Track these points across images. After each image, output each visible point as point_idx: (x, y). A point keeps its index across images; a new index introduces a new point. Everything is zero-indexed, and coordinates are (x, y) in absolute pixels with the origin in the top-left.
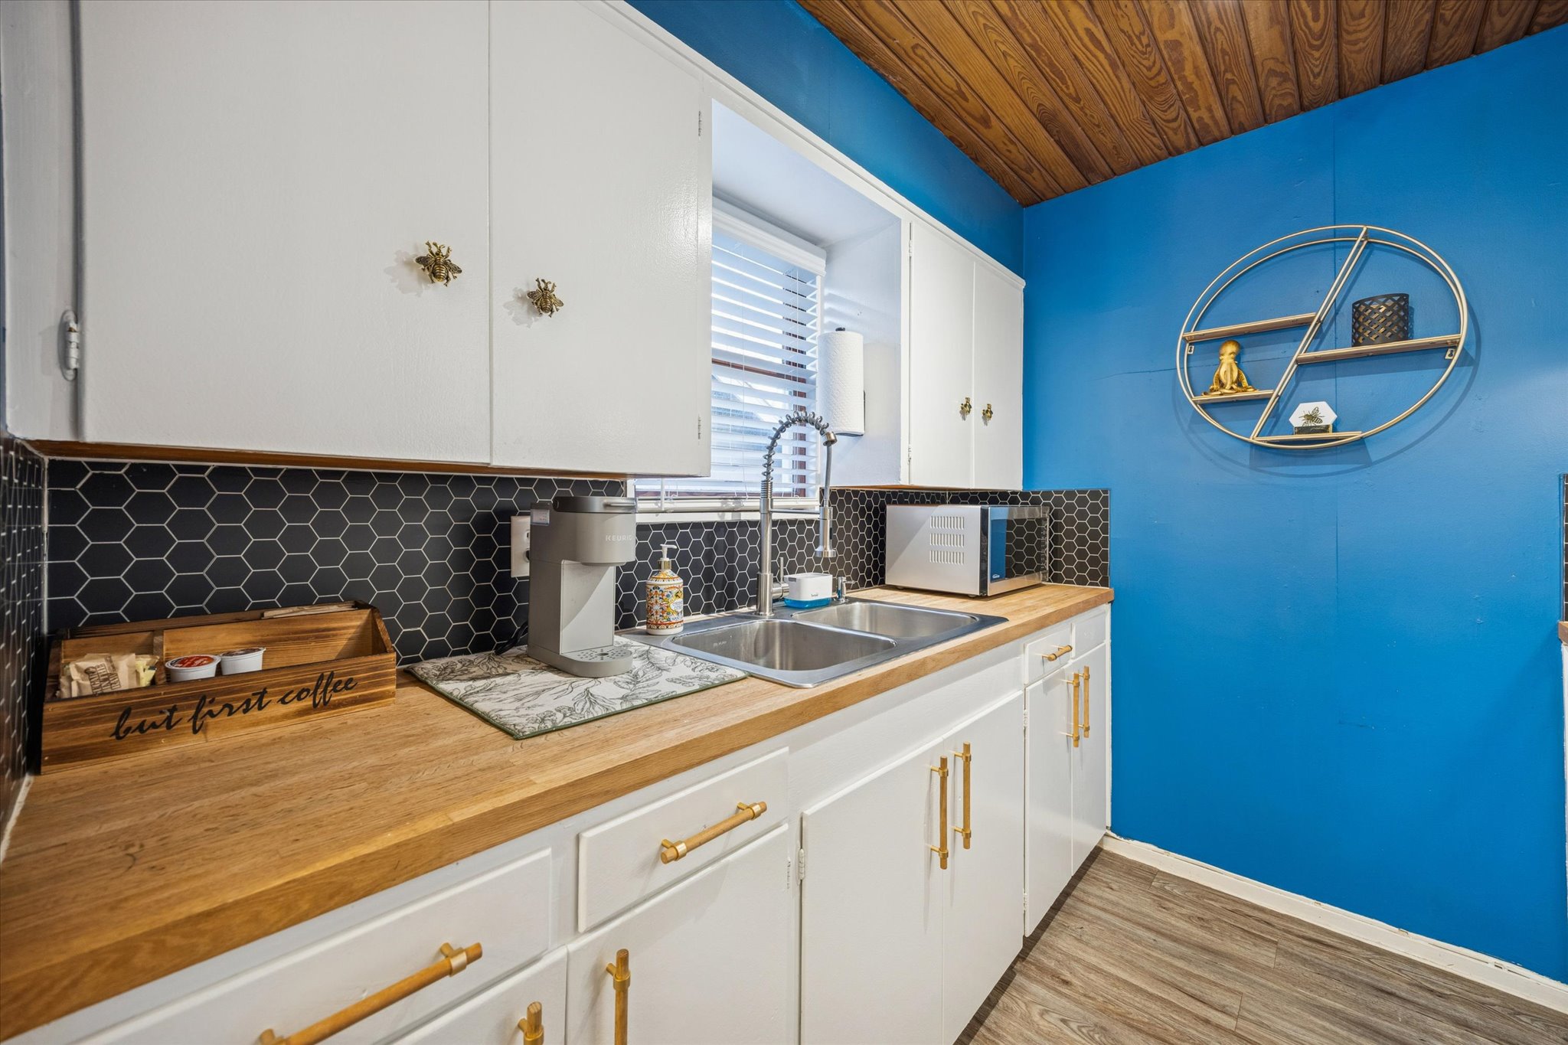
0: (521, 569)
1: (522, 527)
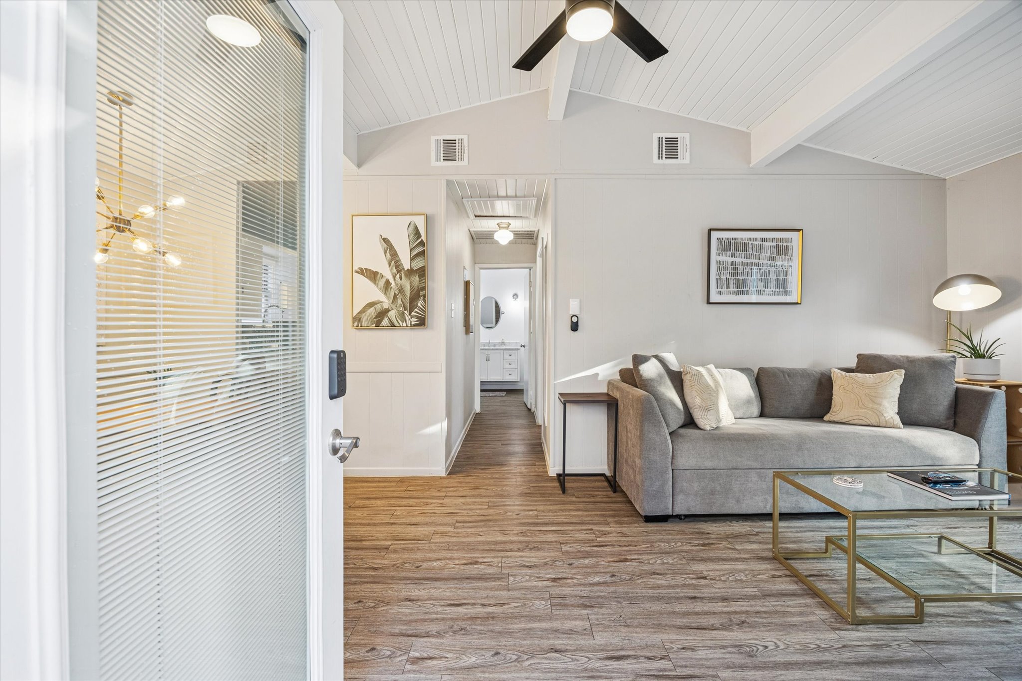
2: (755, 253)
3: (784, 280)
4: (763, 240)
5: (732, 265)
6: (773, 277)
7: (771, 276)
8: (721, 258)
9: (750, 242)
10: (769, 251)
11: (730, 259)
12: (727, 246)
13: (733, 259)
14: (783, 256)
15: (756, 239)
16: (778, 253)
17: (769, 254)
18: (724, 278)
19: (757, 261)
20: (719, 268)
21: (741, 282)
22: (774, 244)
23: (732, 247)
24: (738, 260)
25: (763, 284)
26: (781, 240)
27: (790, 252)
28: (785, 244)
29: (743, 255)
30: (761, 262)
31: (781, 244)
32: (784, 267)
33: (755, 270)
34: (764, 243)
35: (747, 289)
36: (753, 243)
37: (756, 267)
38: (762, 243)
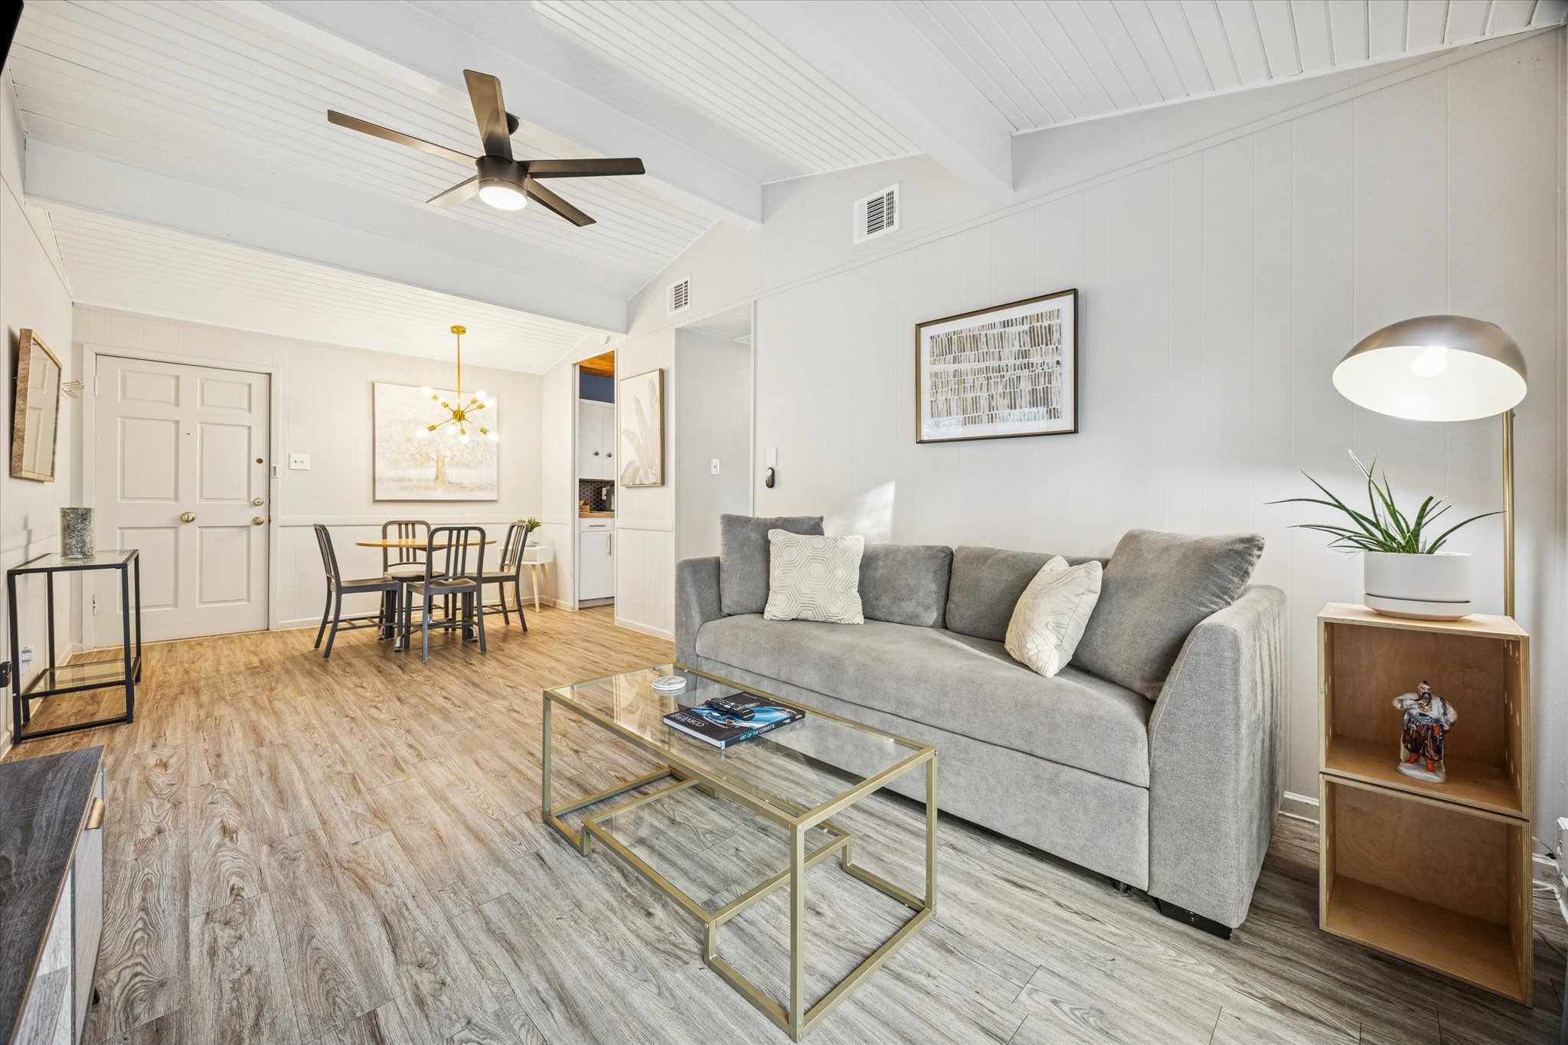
0: (604, 498)
1: (604, 491)
2: (991, 350)
3: (1046, 391)
4: (1006, 324)
5: (955, 377)
6: (1025, 386)
7: (1022, 386)
8: (939, 367)
9: (983, 333)
10: (1017, 343)
11: (952, 368)
12: (947, 347)
13: (957, 366)
14: (1044, 346)
15: (993, 326)
16: (1034, 344)
17: (1017, 348)
18: (941, 398)
19: (995, 363)
20: (935, 386)
21: (969, 402)
22: (1026, 327)
23: (955, 347)
24: (964, 366)
25: (1007, 401)
26: (1039, 317)
27: (1056, 336)
28: (1046, 323)
29: (972, 358)
30: (1003, 363)
31: (1039, 325)
32: (1046, 368)
33: (993, 379)
34: (1007, 329)
35: (979, 414)
36: (988, 332)
37: (995, 374)
38: (1003, 330)
